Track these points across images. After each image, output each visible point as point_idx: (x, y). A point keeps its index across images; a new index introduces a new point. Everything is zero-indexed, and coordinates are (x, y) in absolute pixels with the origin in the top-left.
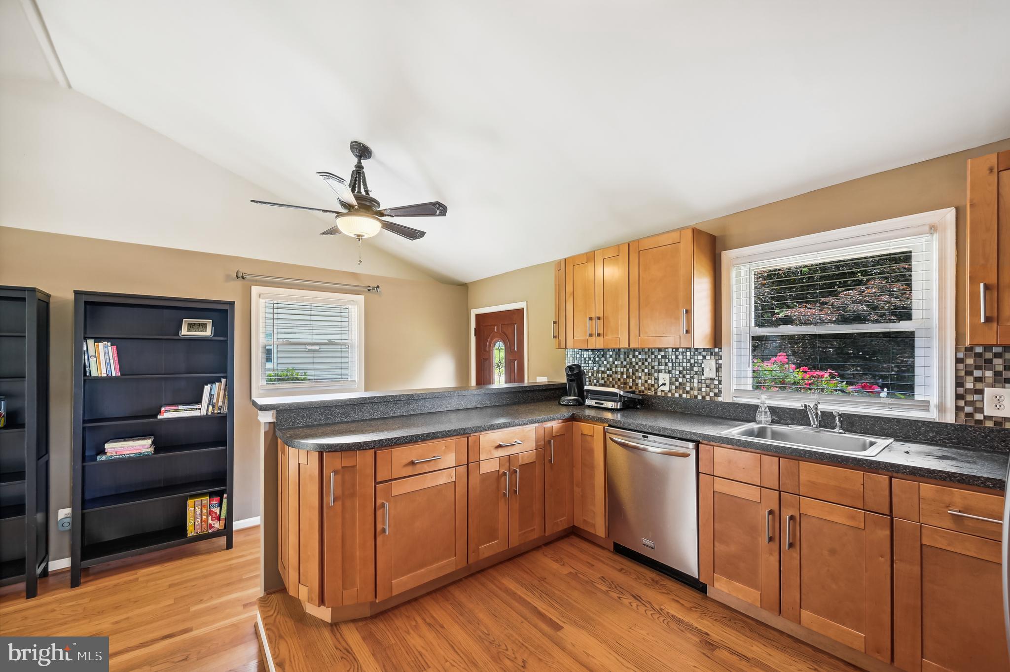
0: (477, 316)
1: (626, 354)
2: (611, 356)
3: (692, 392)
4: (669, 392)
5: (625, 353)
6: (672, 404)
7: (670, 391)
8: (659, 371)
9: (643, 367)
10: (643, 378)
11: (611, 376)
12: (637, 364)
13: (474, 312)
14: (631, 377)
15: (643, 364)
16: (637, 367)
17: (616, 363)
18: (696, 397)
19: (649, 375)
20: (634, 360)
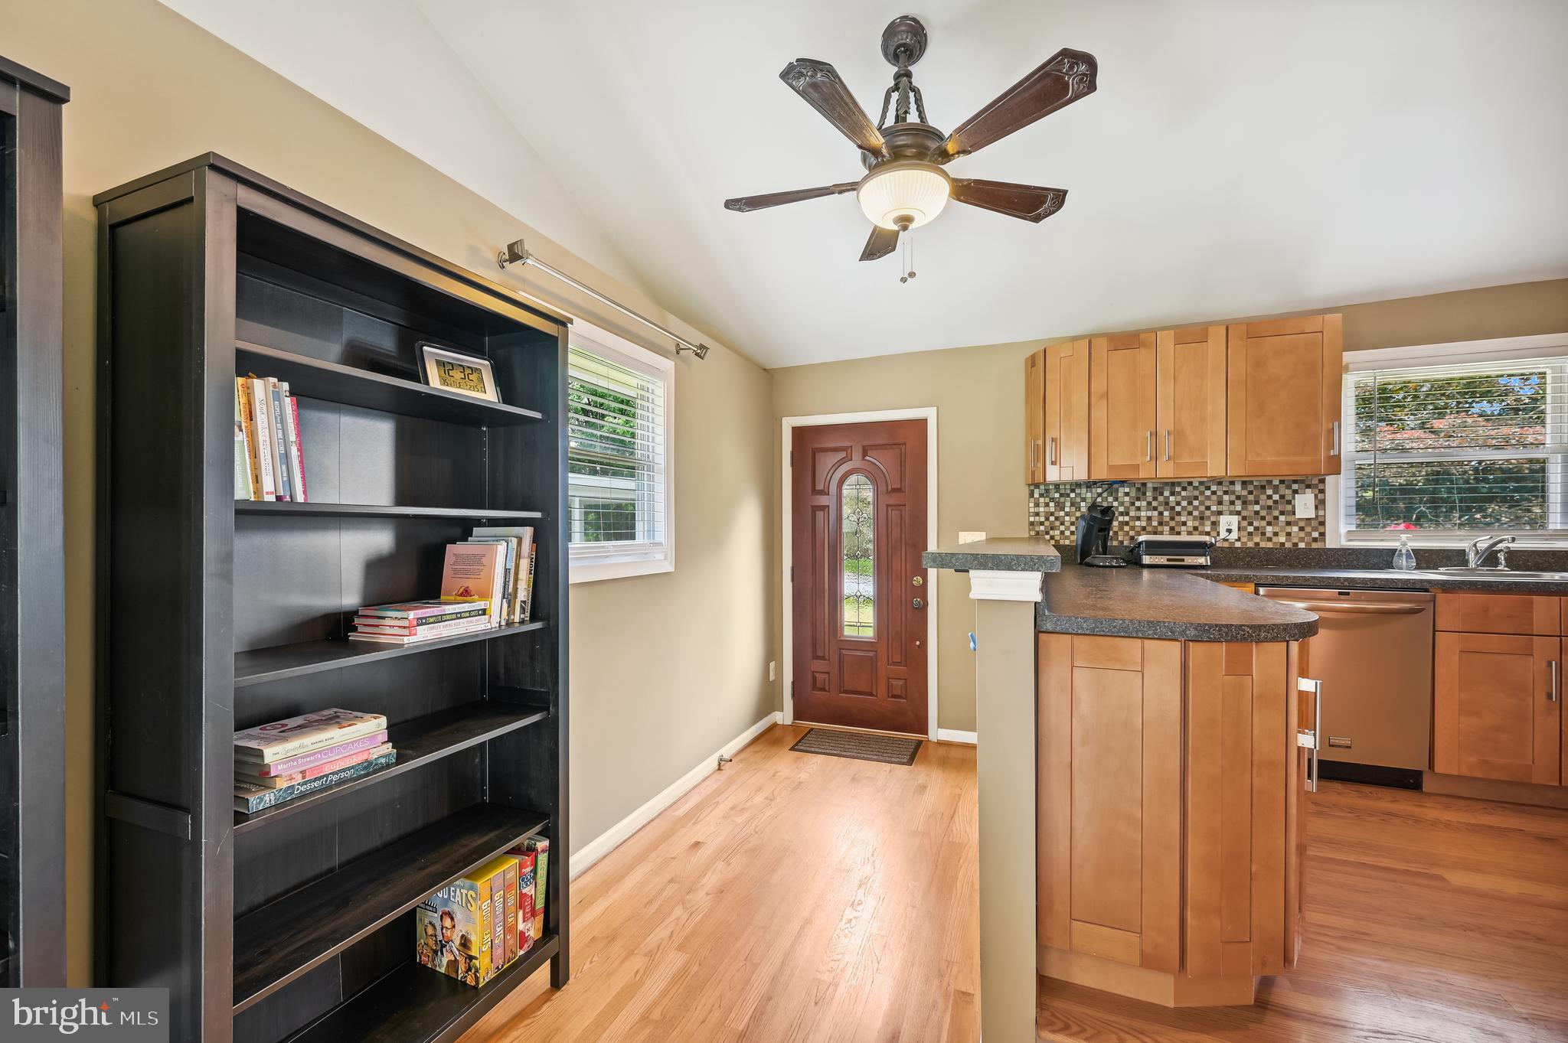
0: (795, 429)
1: (1158, 491)
2: (1127, 494)
3: (1275, 539)
4: (1236, 540)
5: (1155, 489)
6: (1245, 557)
7: (1239, 539)
8: (1220, 513)
9: (1190, 508)
10: (1190, 524)
11: (1127, 523)
12: (1178, 504)
13: (788, 424)
14: (1167, 524)
15: (1190, 503)
16: (1178, 509)
17: (1137, 504)
18: (1282, 544)
19: (1202, 518)
20: (1172, 499)
